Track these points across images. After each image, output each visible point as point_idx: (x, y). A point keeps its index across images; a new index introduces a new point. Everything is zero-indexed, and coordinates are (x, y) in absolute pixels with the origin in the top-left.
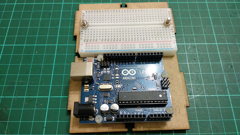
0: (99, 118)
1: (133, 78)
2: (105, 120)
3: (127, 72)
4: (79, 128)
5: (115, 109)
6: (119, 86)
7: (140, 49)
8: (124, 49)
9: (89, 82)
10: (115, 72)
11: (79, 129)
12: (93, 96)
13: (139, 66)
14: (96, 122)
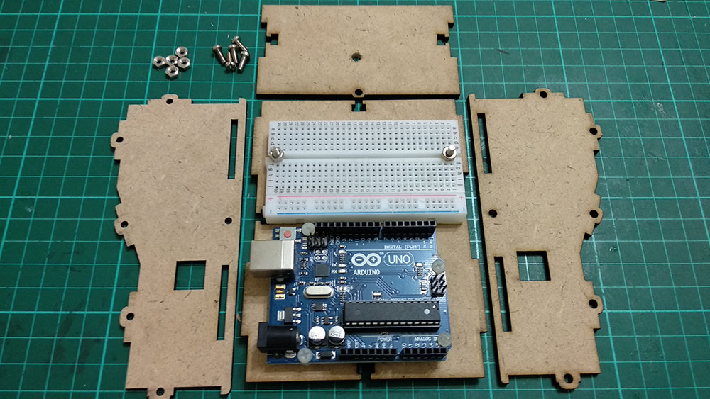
0: (305, 354)
1: (375, 272)
2: (317, 357)
3: (363, 260)
4: (265, 371)
5: (338, 337)
6: (346, 289)
7: (391, 210)
8: (357, 210)
9: (285, 279)
10: (338, 259)
11: (265, 373)
12: (294, 309)
13: (388, 247)
14: (299, 361)
